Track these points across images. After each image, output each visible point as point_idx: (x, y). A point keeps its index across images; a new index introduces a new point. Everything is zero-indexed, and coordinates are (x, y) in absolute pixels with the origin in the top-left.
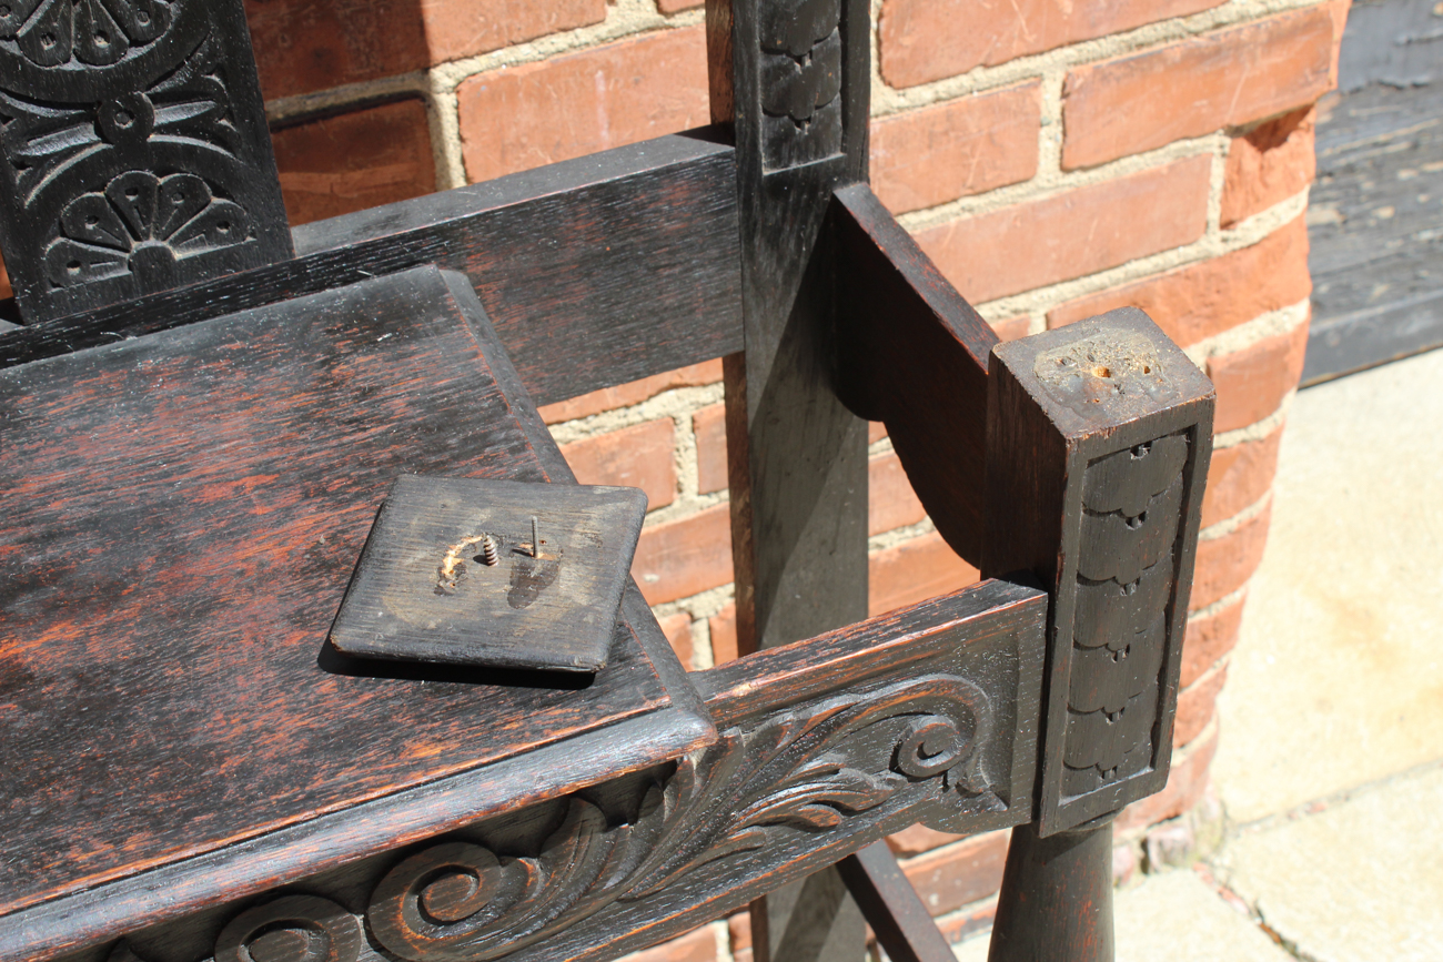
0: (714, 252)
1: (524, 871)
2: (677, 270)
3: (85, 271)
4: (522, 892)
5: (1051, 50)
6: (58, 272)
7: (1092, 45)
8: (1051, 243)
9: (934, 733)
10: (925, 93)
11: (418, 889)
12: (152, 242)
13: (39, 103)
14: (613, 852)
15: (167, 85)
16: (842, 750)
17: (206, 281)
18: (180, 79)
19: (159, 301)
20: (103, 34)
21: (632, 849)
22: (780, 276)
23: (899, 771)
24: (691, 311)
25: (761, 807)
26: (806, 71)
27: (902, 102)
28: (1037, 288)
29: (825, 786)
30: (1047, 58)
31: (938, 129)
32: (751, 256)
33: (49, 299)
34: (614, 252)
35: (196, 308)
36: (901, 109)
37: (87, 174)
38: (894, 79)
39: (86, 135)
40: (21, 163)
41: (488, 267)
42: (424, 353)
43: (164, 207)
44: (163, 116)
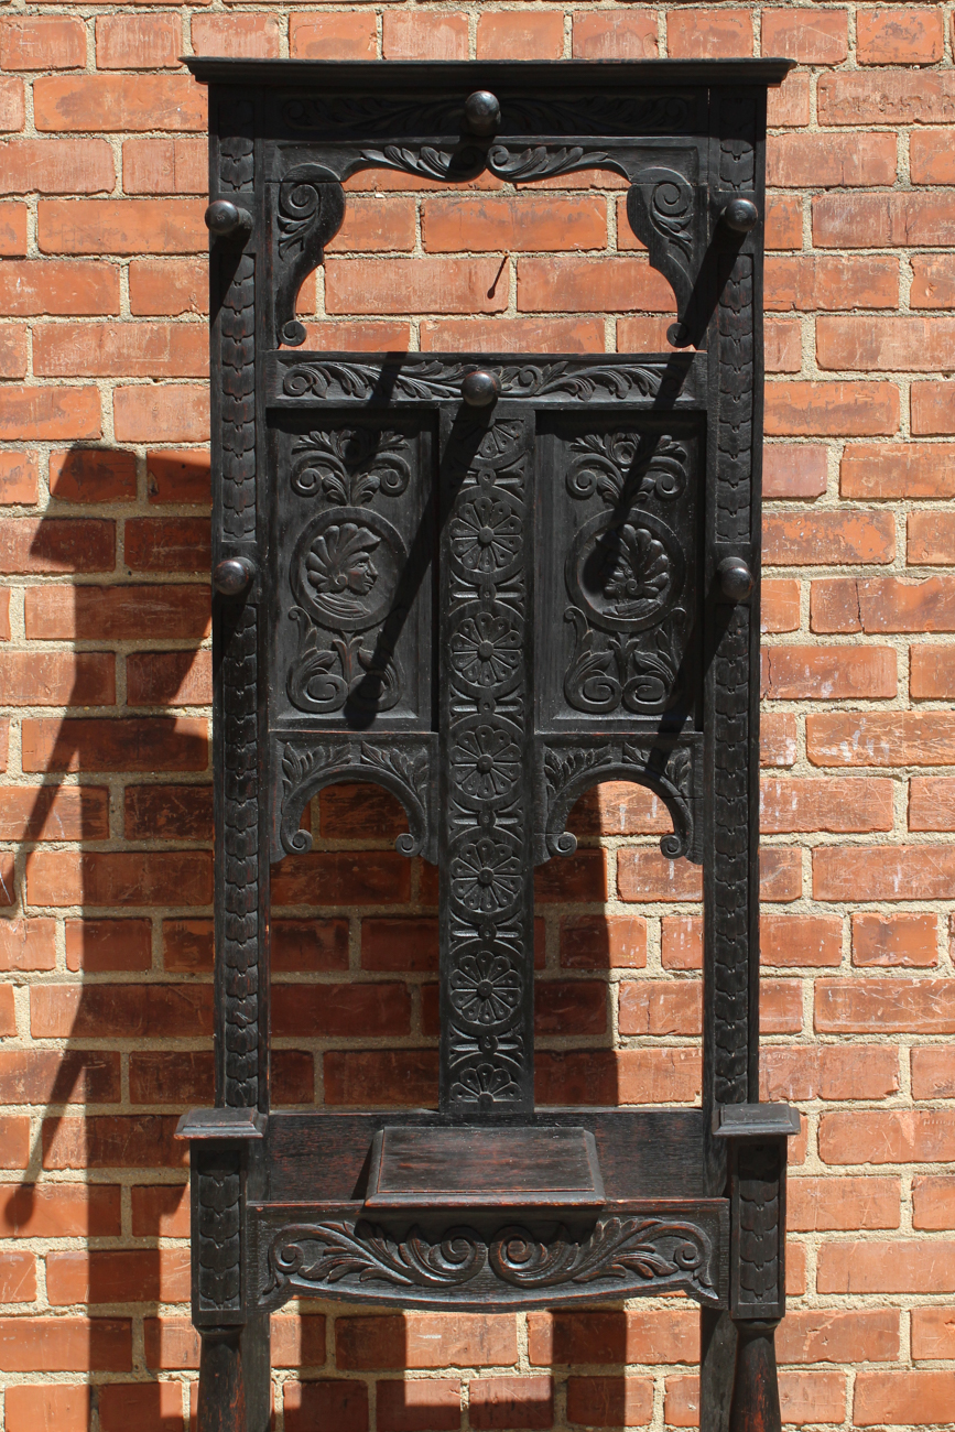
0: (692, 1154)
1: (541, 1250)
2: (676, 1158)
3: (463, 1097)
4: (539, 1259)
5: (905, 1163)
6: (455, 1095)
7: (926, 1165)
8: (910, 1268)
9: (688, 1247)
10: (842, 1170)
11: (506, 1244)
12: (487, 1092)
13: (464, 1033)
14: (573, 1254)
15: (504, 1036)
16: (656, 1245)
17: (504, 1112)
18: (509, 1035)
19: (485, 1115)
20: (488, 1014)
21: (578, 1257)
22: (719, 1172)
23: (675, 1261)
24: (681, 1178)
25: (625, 1256)
26: (733, 1086)
27: (829, 1171)
28: (903, 1293)
29: (646, 1256)
30: (903, 1166)
31: (847, 1189)
32: (707, 1160)
33: (449, 1105)
34: (652, 1142)
35: (498, 1121)
36: (829, 1175)
37: (472, 1061)
38: (825, 1159)
39: (474, 1048)
40: (453, 1052)
41: (604, 1135)
42: (564, 1141)
43: (495, 1080)
44: (502, 1047)
